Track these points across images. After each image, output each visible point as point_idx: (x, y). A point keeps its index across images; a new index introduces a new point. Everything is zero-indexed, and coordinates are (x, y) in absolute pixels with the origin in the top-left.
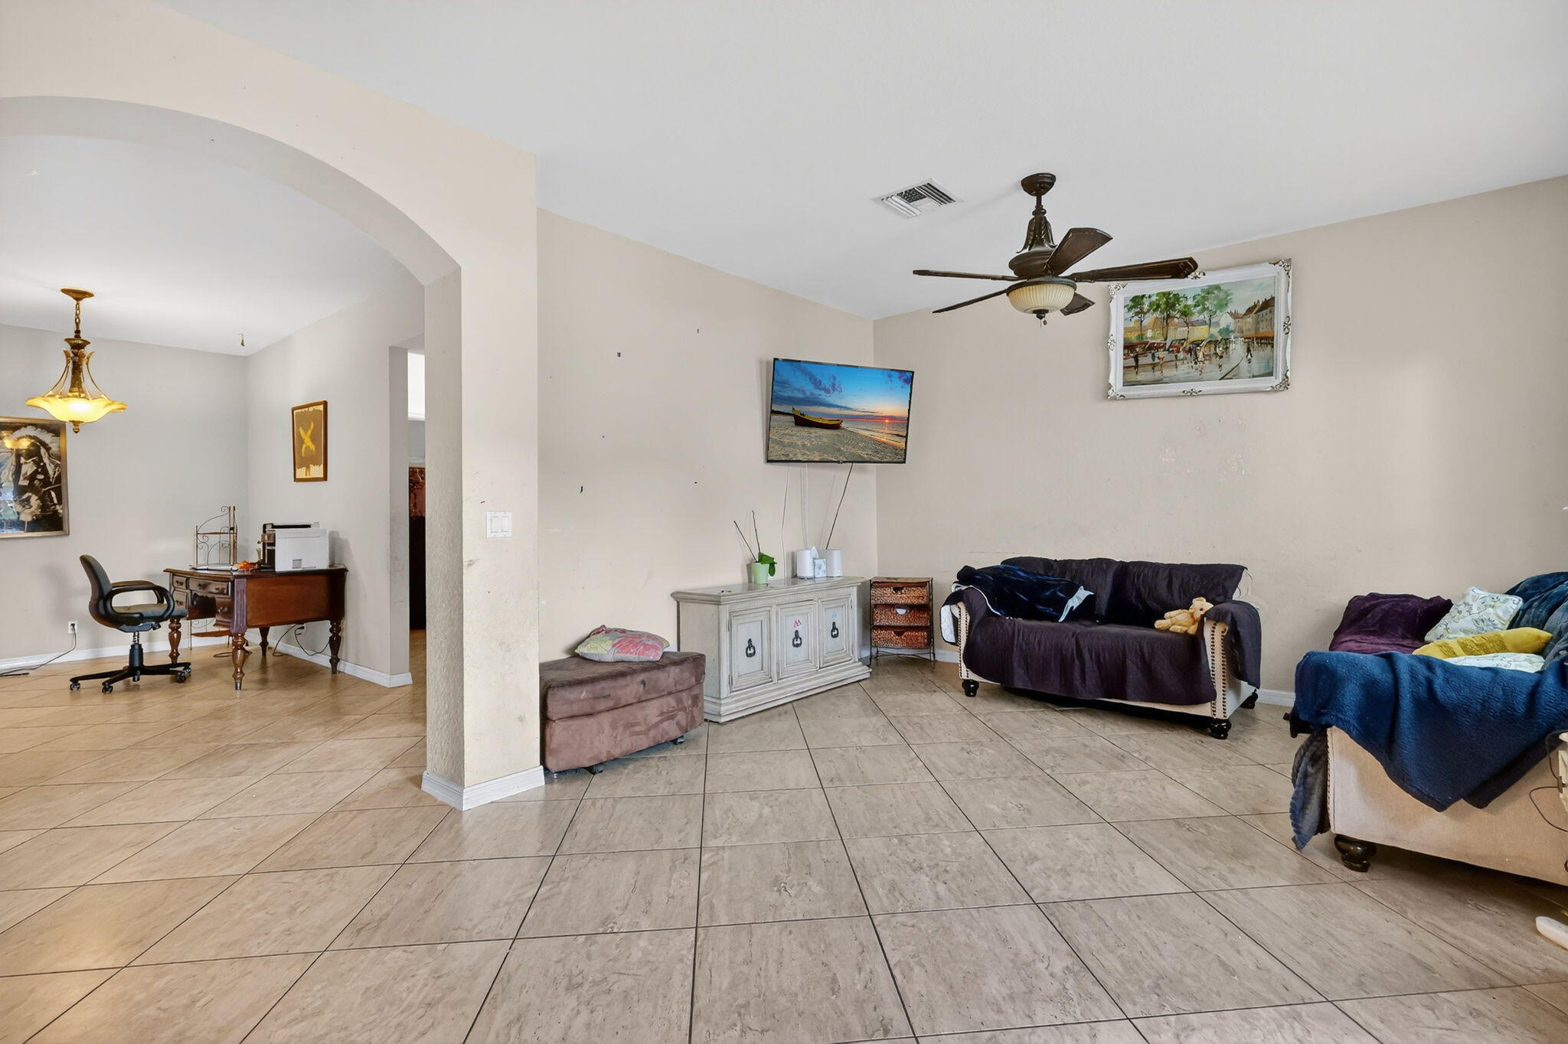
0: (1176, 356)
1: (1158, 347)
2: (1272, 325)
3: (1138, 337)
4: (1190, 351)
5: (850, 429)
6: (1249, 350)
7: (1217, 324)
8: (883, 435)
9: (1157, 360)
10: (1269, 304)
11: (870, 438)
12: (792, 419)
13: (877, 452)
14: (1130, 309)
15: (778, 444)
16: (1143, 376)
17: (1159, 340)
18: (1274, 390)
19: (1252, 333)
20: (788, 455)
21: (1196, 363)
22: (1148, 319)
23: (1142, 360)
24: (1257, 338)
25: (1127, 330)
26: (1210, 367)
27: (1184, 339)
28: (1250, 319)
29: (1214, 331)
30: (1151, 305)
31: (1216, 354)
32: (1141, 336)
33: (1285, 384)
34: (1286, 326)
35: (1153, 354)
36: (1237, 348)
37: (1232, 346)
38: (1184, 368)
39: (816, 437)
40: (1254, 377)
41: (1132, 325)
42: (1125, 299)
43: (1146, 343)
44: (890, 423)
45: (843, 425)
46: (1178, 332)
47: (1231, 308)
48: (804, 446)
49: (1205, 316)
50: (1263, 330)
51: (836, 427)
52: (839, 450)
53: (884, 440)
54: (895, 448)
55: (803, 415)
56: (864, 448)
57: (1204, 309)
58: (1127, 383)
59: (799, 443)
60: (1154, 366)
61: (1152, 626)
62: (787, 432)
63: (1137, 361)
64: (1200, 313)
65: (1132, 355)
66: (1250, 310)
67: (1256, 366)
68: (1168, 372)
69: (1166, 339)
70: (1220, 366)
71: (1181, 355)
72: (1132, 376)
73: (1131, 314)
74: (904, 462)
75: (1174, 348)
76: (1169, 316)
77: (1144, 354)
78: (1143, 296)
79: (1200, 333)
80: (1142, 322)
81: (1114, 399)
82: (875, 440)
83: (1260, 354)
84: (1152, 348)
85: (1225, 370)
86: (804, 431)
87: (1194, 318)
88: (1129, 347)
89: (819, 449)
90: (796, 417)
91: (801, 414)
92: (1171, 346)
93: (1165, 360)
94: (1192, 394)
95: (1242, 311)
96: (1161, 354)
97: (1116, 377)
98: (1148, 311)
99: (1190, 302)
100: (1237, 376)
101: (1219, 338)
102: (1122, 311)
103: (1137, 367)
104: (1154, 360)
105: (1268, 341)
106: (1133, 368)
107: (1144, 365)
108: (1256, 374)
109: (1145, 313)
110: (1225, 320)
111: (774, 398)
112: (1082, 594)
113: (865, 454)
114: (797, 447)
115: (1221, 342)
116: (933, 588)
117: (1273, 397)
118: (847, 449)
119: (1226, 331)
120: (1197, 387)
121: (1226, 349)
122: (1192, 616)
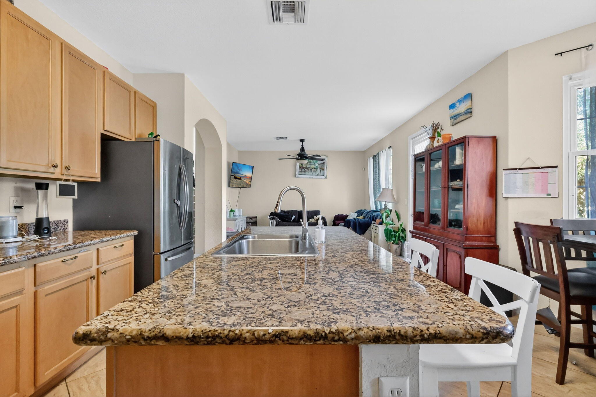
1: (305, 168)
5: (243, 179)
8: (247, 181)
10: (324, 163)
11: (245, 182)
12: (234, 177)
13: (247, 185)
16: (302, 173)
18: (324, 179)
19: (321, 168)
20: (233, 186)
21: (312, 172)
26: (314, 173)
29: (315, 166)
31: (315, 171)
33: (326, 178)
34: (327, 167)
36: (319, 170)
38: (310, 173)
39: (237, 181)
44: (249, 178)
46: (309, 166)
50: (323, 168)
51: (240, 179)
52: (240, 185)
54: (249, 184)
55: (236, 176)
56: (244, 184)
58: (299, 174)
60: (304, 171)
62: (233, 180)
65: (300, 169)
68: (307, 173)
71: (309, 170)
74: (250, 188)
79: (313, 166)
81: (297, 177)
83: (322, 172)
84: (304, 168)
85: (316, 174)
87: (312, 163)
88: (300, 167)
89: (238, 184)
93: (306, 171)
94: (311, 178)
95: (320, 164)
97: (297, 173)
100: (318, 175)
103: (301, 171)
105: (323, 170)
108: (321, 175)
111: (232, 172)
112: (294, 217)
113: (244, 186)
114: (234, 183)
115: (316, 169)
116: (257, 218)
117: (324, 180)
118: (242, 184)
119: (317, 167)
120: (312, 176)
121: (317, 170)
122: (315, 219)
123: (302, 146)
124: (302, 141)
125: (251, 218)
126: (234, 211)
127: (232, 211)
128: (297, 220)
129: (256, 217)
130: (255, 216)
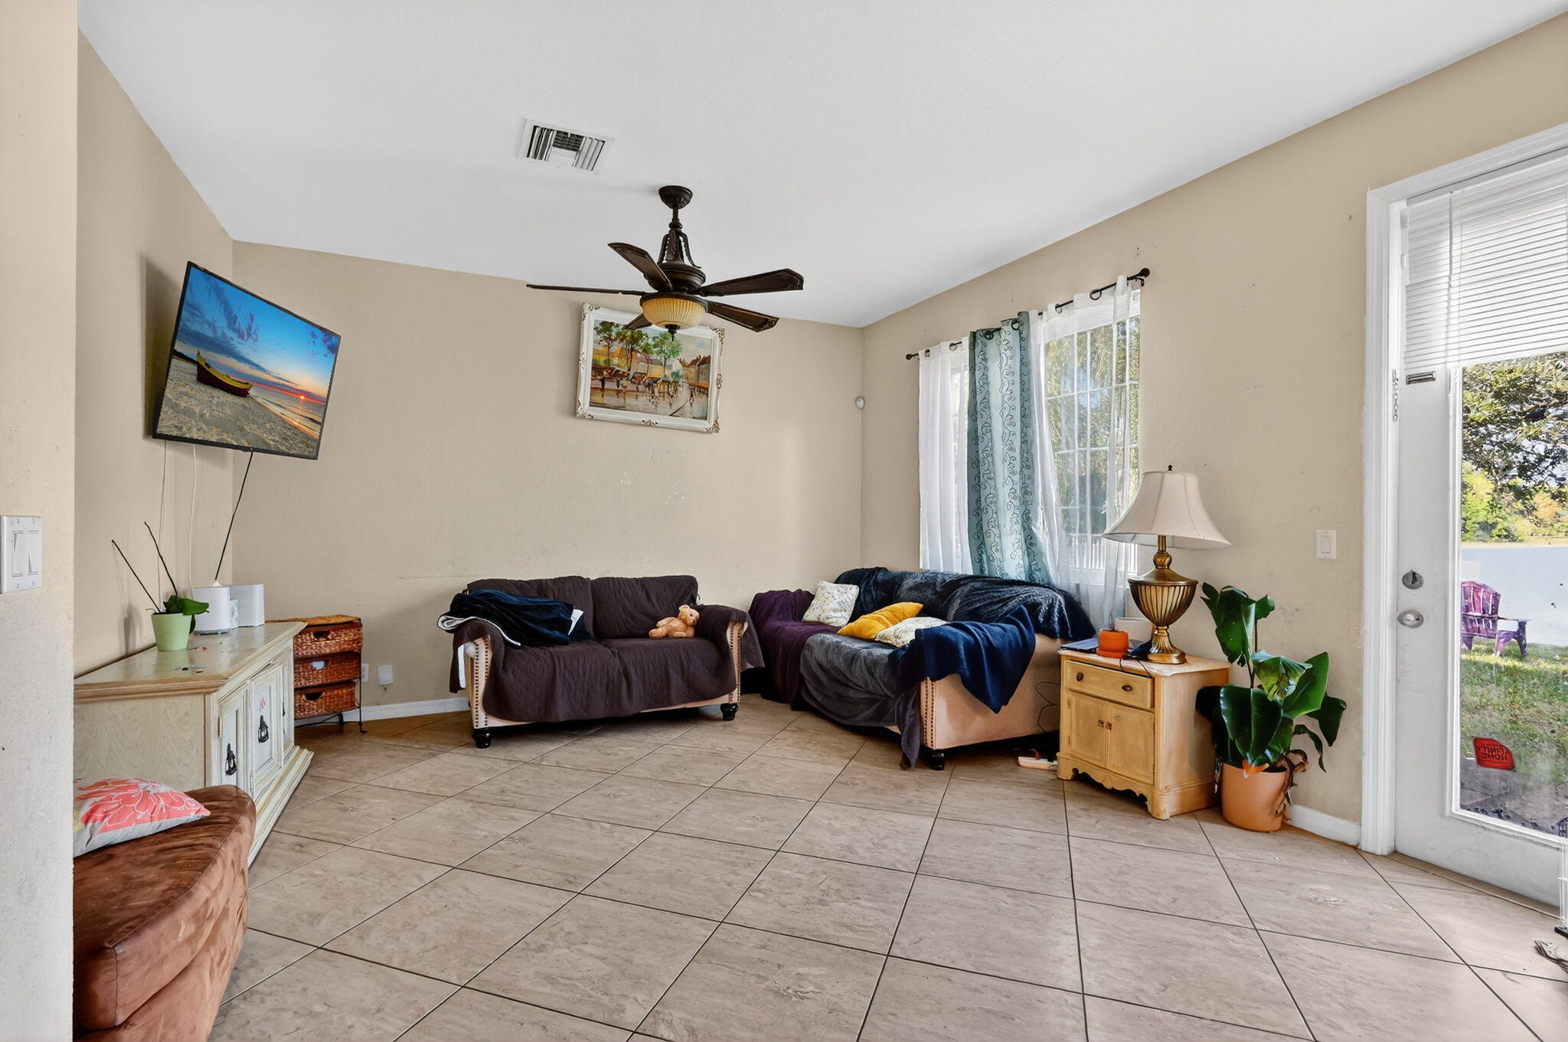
0: (637, 388)
1: (623, 376)
2: (708, 379)
3: (605, 361)
4: (649, 386)
5: (259, 400)
6: (692, 396)
7: (670, 366)
8: (295, 415)
9: (620, 388)
10: (706, 361)
11: (281, 417)
12: (194, 369)
13: (285, 439)
14: (599, 332)
15: (172, 408)
16: (607, 400)
17: (625, 370)
18: (708, 432)
19: (693, 382)
20: (181, 428)
21: (653, 398)
22: (616, 347)
23: (608, 385)
24: (698, 387)
25: (595, 352)
26: (663, 404)
27: (645, 374)
28: (693, 370)
29: (668, 373)
30: (618, 334)
31: (668, 393)
32: (608, 361)
33: (716, 427)
34: (719, 382)
35: (618, 382)
36: (684, 393)
37: (680, 389)
38: (643, 400)
39: (218, 405)
40: (694, 418)
41: (600, 348)
42: (596, 321)
43: (613, 369)
44: (304, 402)
45: (251, 392)
46: (639, 367)
47: (681, 356)
48: (202, 416)
49: (660, 358)
50: (702, 383)
51: (242, 393)
52: (242, 429)
53: (296, 424)
54: (308, 437)
55: (209, 367)
56: (271, 431)
57: (662, 351)
58: (593, 404)
59: (197, 410)
60: (618, 392)
61: (646, 636)
62: (184, 390)
63: (603, 384)
64: (659, 353)
65: (599, 377)
66: (694, 362)
67: (696, 408)
68: (630, 401)
69: (629, 370)
70: (671, 404)
71: (641, 387)
72: (598, 399)
73: (599, 338)
74: (315, 458)
75: (637, 379)
76: (632, 350)
77: (610, 379)
78: (612, 324)
79: (656, 372)
80: (609, 348)
81: (583, 417)
82: (284, 422)
83: (699, 399)
84: (616, 375)
85: (675, 407)
86: (206, 392)
87: (654, 357)
88: (597, 369)
89: (220, 424)
90: (200, 368)
91: (206, 364)
92: (633, 377)
93: (627, 389)
94: (649, 424)
95: (688, 361)
96: (624, 382)
97: (585, 396)
98: (616, 339)
99: (650, 341)
100: (682, 415)
101: (671, 380)
102: (592, 332)
103: (603, 389)
104: (618, 386)
105: (704, 390)
106: (599, 391)
107: (609, 390)
108: (695, 416)
109: (612, 341)
110: (676, 366)
112: (577, 614)
113: (271, 440)
114: (188, 412)
115: (672, 384)
116: (364, 630)
117: (708, 436)
118: (250, 428)
119: (676, 374)
120: (654, 418)
121: (676, 390)
122: (684, 621)
123: (675, 225)
124: (674, 196)
125: (319, 630)
126: (203, 607)
127: (176, 605)
128: (590, 629)
129: (354, 625)
130: (353, 614)
